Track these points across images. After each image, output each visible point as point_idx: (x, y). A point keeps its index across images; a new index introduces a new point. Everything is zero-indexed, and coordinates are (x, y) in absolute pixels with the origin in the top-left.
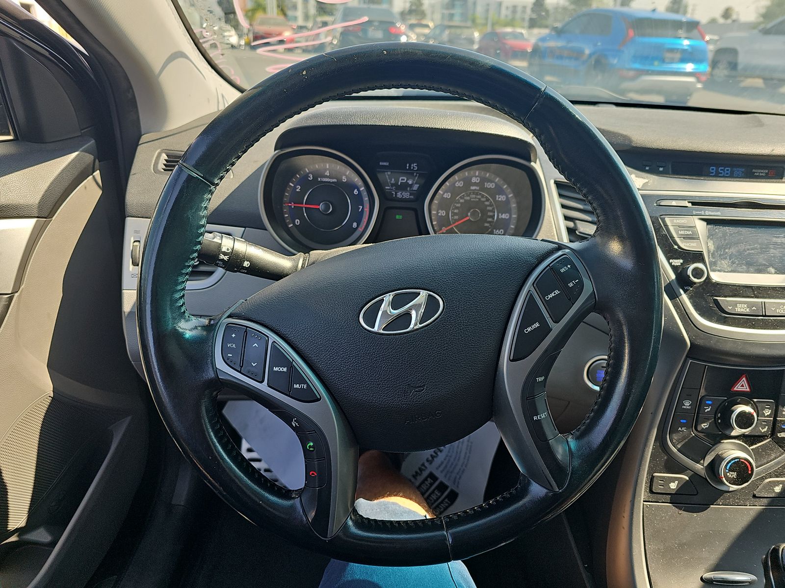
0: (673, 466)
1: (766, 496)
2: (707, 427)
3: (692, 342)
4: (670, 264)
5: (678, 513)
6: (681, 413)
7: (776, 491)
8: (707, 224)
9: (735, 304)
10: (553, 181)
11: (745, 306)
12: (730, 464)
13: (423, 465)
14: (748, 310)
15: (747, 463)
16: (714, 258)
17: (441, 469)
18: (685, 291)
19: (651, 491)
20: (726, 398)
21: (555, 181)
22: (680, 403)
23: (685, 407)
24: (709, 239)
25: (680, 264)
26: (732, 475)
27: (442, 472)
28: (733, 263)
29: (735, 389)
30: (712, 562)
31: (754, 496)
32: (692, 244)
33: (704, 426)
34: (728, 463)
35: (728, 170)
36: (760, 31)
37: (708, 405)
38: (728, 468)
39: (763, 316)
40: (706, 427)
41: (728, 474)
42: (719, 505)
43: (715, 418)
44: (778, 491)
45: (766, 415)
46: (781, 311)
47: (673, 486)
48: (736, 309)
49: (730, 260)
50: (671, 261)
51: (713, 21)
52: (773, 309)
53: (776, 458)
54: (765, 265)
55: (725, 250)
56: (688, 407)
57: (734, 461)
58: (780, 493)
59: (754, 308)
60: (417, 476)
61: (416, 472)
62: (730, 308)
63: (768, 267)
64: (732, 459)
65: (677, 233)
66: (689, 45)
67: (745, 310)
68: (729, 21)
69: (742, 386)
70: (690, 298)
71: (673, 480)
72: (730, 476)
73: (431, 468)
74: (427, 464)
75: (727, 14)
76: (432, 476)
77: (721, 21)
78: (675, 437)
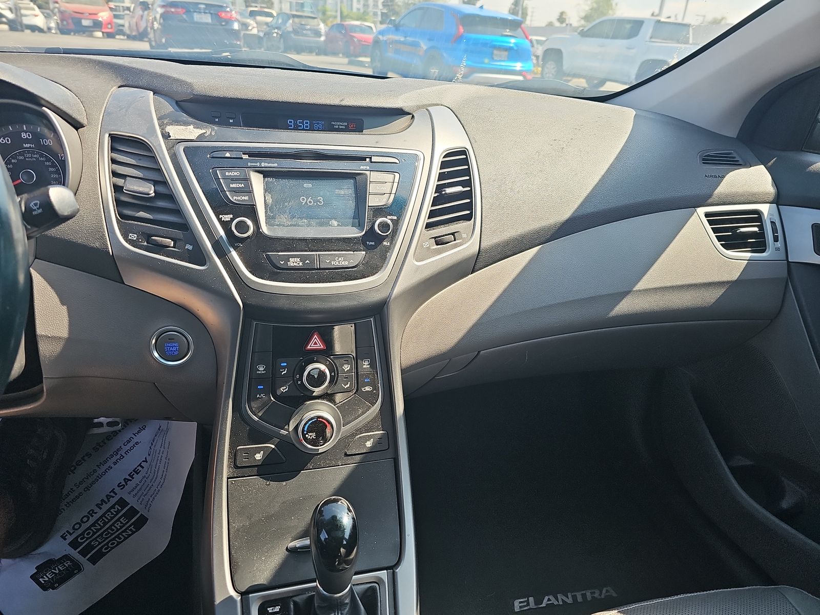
0: (257, 436)
1: (358, 452)
2: (287, 390)
3: (244, 301)
4: (220, 220)
5: (266, 485)
6: (257, 379)
7: (367, 446)
8: (264, 177)
9: (287, 258)
10: (108, 135)
11: (298, 260)
12: (308, 425)
13: (113, 491)
14: (301, 264)
15: (325, 422)
16: (272, 212)
17: (134, 493)
18: (235, 248)
19: (236, 467)
20: (302, 358)
21: (110, 135)
22: (253, 369)
23: (260, 372)
24: (267, 193)
25: (230, 219)
26: (311, 436)
27: (134, 496)
28: (293, 217)
29: (309, 347)
30: (301, 529)
31: (346, 455)
32: (243, 198)
33: (284, 389)
34: (305, 424)
35: (307, 123)
36: (579, 34)
37: (284, 367)
38: (306, 429)
39: (317, 269)
40: (285, 390)
41: (307, 436)
42: (310, 469)
43: (294, 380)
44: (370, 446)
45: (346, 371)
46: (336, 263)
47: (258, 456)
48: (289, 263)
49: (290, 213)
50: (221, 216)
51: (550, 24)
52: (328, 262)
53: (363, 413)
54: (327, 218)
55: (284, 204)
56: (262, 372)
57: (311, 421)
58: (371, 448)
59: (307, 261)
60: (102, 504)
61: (103, 501)
62: (282, 263)
63: (331, 219)
64: (309, 420)
65: (228, 186)
66: (514, 43)
67: (298, 264)
68: (564, 25)
69: (315, 343)
70: (240, 255)
71: (258, 451)
72: (309, 437)
73: (121, 494)
74: (117, 490)
75: (561, 19)
76: (122, 503)
77: (557, 24)
78: (254, 405)
